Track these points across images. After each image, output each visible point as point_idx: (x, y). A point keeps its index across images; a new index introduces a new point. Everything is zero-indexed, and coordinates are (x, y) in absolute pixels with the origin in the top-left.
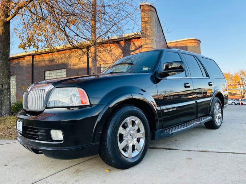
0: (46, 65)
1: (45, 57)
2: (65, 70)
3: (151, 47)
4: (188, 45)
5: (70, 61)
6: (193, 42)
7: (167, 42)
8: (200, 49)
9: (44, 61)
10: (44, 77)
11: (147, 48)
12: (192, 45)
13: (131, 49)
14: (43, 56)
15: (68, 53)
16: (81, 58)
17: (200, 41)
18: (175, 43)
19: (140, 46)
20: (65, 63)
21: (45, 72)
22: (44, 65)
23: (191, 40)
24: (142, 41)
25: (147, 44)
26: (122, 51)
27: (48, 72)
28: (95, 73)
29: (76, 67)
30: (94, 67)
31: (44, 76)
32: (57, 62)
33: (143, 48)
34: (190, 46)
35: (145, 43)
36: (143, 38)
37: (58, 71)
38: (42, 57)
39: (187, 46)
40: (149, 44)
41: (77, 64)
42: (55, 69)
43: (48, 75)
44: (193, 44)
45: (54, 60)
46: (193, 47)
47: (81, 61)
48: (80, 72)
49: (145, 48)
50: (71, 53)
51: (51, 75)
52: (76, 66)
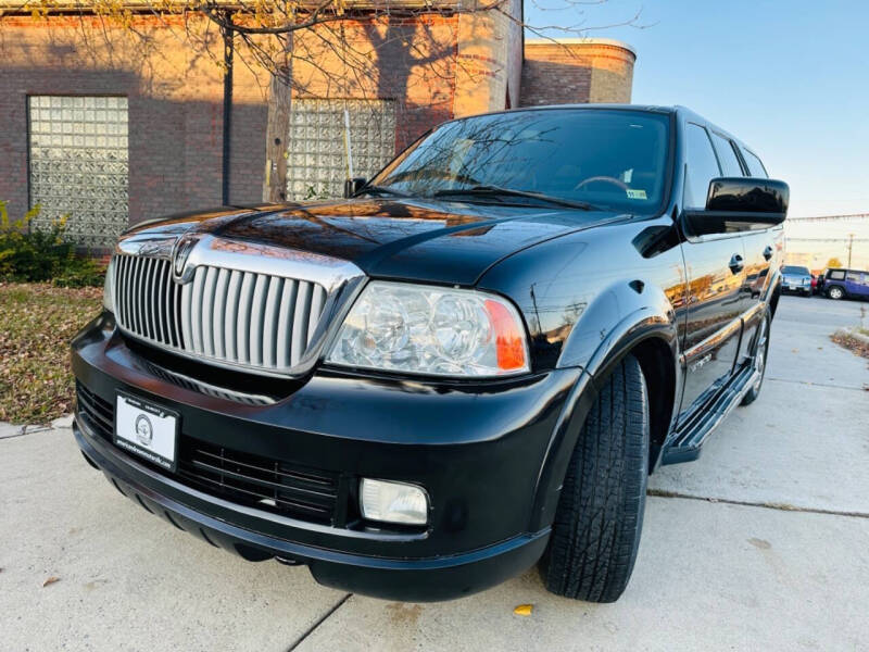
0: (36, 67)
1: (29, 31)
2: (125, 104)
3: (491, 56)
4: (593, 66)
5: (147, 63)
6: (614, 58)
7: (526, 42)
8: (630, 85)
9: (26, 47)
10: (24, 120)
11: (476, 57)
12: (607, 68)
13: (413, 53)
14: (17, 24)
15: (140, 30)
16: (198, 57)
17: (635, 57)
18: (553, 51)
19: (452, 45)
20: (126, 69)
21: (28, 96)
22: (27, 64)
23: (609, 47)
24: (462, 25)
25: (477, 42)
26: (378, 55)
27: (45, 101)
28: (282, 139)
29: (175, 93)
30: (281, 112)
31: (24, 114)
32: (90, 60)
33: (462, 57)
34: (601, 71)
35: (472, 36)
36: (465, 16)
37: (90, 102)
38: (16, 30)
39: (590, 69)
40: (487, 43)
41: (178, 82)
42: (78, 91)
43: (43, 112)
44: (610, 65)
45: (71, 49)
46: (610, 75)
47: (200, 71)
48: (192, 117)
49: (468, 56)
50: (155, 29)
51: (56, 116)
52: (173, 89)
